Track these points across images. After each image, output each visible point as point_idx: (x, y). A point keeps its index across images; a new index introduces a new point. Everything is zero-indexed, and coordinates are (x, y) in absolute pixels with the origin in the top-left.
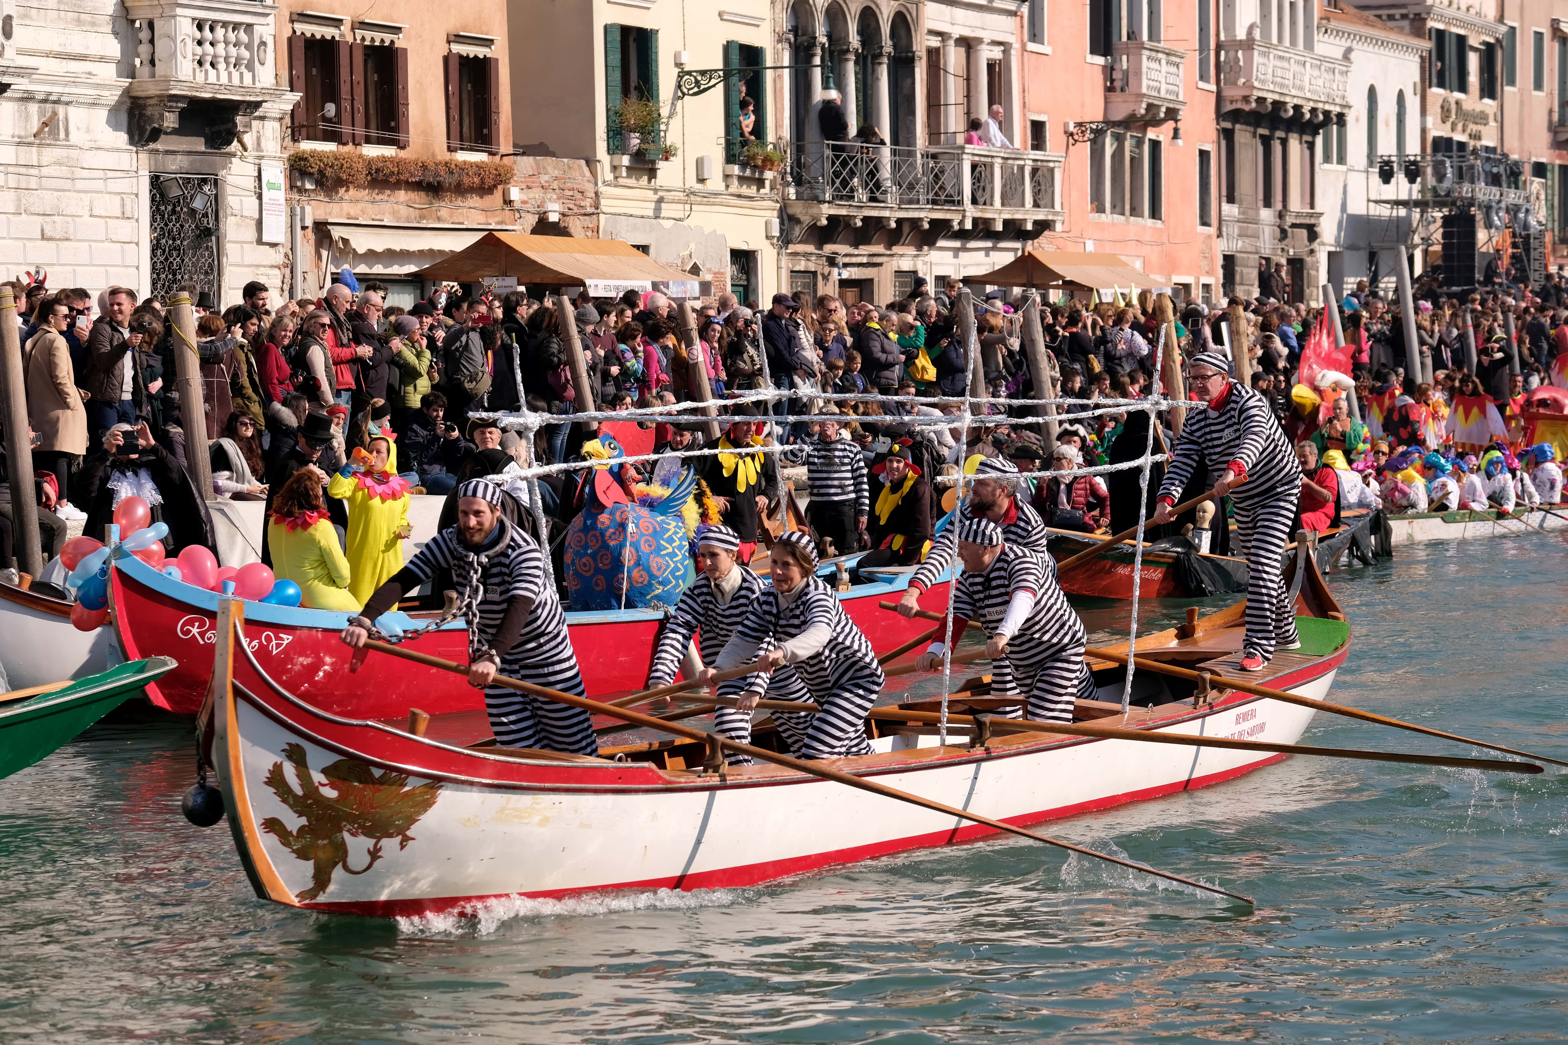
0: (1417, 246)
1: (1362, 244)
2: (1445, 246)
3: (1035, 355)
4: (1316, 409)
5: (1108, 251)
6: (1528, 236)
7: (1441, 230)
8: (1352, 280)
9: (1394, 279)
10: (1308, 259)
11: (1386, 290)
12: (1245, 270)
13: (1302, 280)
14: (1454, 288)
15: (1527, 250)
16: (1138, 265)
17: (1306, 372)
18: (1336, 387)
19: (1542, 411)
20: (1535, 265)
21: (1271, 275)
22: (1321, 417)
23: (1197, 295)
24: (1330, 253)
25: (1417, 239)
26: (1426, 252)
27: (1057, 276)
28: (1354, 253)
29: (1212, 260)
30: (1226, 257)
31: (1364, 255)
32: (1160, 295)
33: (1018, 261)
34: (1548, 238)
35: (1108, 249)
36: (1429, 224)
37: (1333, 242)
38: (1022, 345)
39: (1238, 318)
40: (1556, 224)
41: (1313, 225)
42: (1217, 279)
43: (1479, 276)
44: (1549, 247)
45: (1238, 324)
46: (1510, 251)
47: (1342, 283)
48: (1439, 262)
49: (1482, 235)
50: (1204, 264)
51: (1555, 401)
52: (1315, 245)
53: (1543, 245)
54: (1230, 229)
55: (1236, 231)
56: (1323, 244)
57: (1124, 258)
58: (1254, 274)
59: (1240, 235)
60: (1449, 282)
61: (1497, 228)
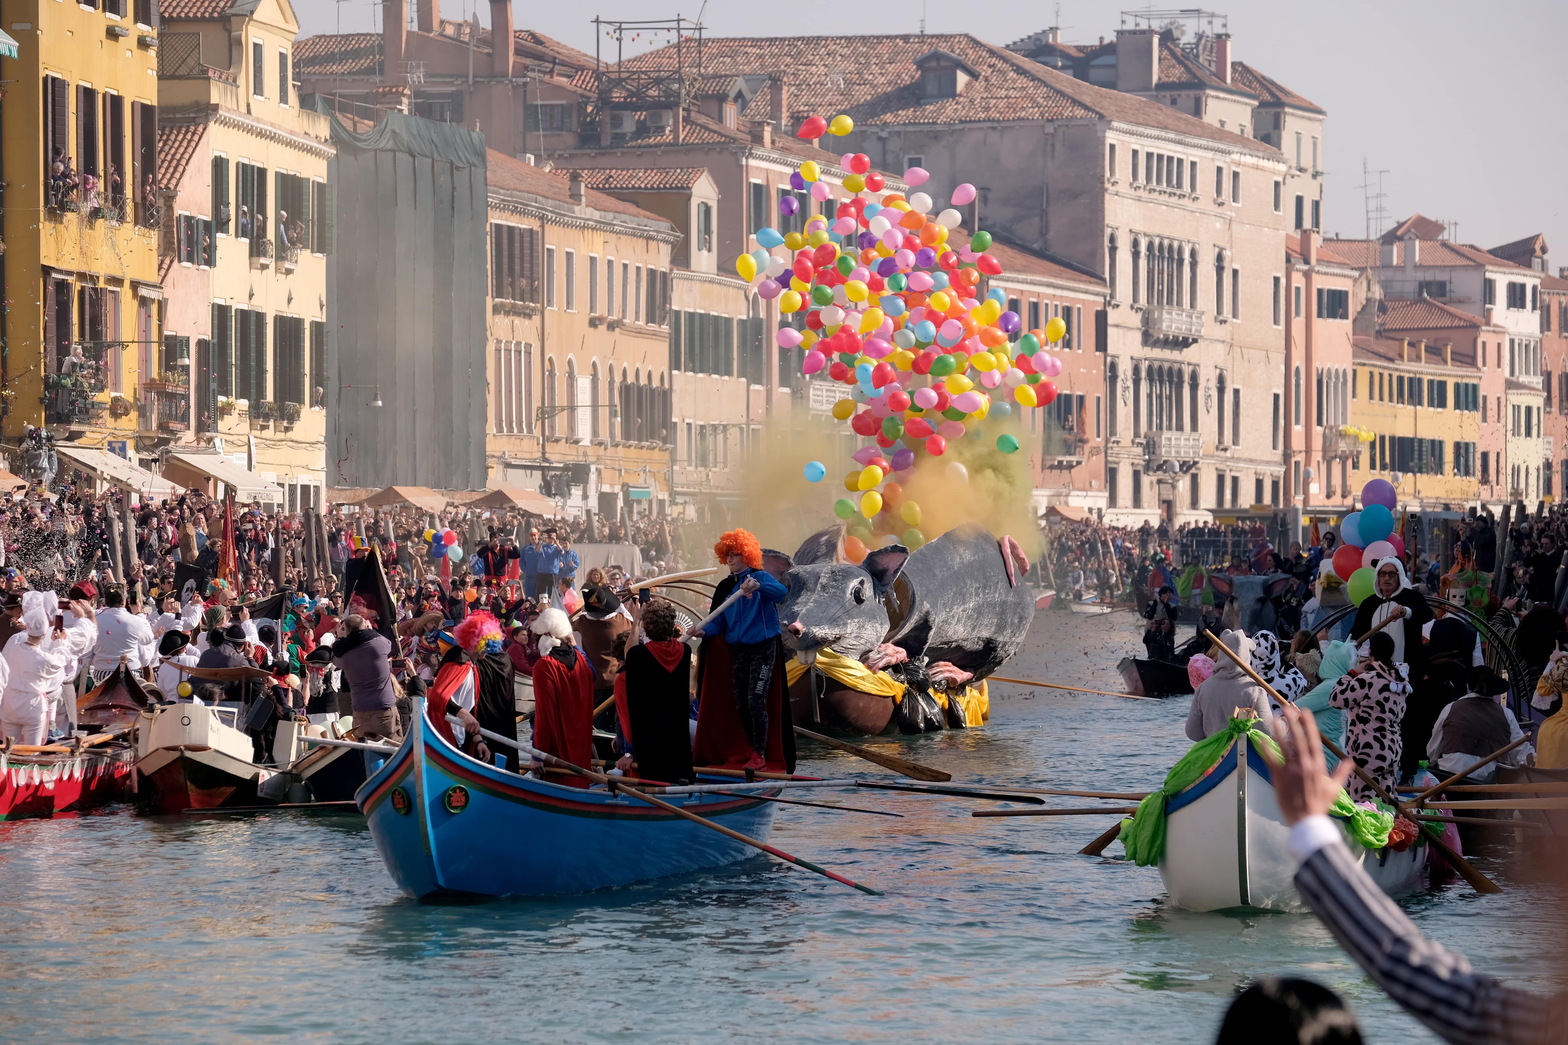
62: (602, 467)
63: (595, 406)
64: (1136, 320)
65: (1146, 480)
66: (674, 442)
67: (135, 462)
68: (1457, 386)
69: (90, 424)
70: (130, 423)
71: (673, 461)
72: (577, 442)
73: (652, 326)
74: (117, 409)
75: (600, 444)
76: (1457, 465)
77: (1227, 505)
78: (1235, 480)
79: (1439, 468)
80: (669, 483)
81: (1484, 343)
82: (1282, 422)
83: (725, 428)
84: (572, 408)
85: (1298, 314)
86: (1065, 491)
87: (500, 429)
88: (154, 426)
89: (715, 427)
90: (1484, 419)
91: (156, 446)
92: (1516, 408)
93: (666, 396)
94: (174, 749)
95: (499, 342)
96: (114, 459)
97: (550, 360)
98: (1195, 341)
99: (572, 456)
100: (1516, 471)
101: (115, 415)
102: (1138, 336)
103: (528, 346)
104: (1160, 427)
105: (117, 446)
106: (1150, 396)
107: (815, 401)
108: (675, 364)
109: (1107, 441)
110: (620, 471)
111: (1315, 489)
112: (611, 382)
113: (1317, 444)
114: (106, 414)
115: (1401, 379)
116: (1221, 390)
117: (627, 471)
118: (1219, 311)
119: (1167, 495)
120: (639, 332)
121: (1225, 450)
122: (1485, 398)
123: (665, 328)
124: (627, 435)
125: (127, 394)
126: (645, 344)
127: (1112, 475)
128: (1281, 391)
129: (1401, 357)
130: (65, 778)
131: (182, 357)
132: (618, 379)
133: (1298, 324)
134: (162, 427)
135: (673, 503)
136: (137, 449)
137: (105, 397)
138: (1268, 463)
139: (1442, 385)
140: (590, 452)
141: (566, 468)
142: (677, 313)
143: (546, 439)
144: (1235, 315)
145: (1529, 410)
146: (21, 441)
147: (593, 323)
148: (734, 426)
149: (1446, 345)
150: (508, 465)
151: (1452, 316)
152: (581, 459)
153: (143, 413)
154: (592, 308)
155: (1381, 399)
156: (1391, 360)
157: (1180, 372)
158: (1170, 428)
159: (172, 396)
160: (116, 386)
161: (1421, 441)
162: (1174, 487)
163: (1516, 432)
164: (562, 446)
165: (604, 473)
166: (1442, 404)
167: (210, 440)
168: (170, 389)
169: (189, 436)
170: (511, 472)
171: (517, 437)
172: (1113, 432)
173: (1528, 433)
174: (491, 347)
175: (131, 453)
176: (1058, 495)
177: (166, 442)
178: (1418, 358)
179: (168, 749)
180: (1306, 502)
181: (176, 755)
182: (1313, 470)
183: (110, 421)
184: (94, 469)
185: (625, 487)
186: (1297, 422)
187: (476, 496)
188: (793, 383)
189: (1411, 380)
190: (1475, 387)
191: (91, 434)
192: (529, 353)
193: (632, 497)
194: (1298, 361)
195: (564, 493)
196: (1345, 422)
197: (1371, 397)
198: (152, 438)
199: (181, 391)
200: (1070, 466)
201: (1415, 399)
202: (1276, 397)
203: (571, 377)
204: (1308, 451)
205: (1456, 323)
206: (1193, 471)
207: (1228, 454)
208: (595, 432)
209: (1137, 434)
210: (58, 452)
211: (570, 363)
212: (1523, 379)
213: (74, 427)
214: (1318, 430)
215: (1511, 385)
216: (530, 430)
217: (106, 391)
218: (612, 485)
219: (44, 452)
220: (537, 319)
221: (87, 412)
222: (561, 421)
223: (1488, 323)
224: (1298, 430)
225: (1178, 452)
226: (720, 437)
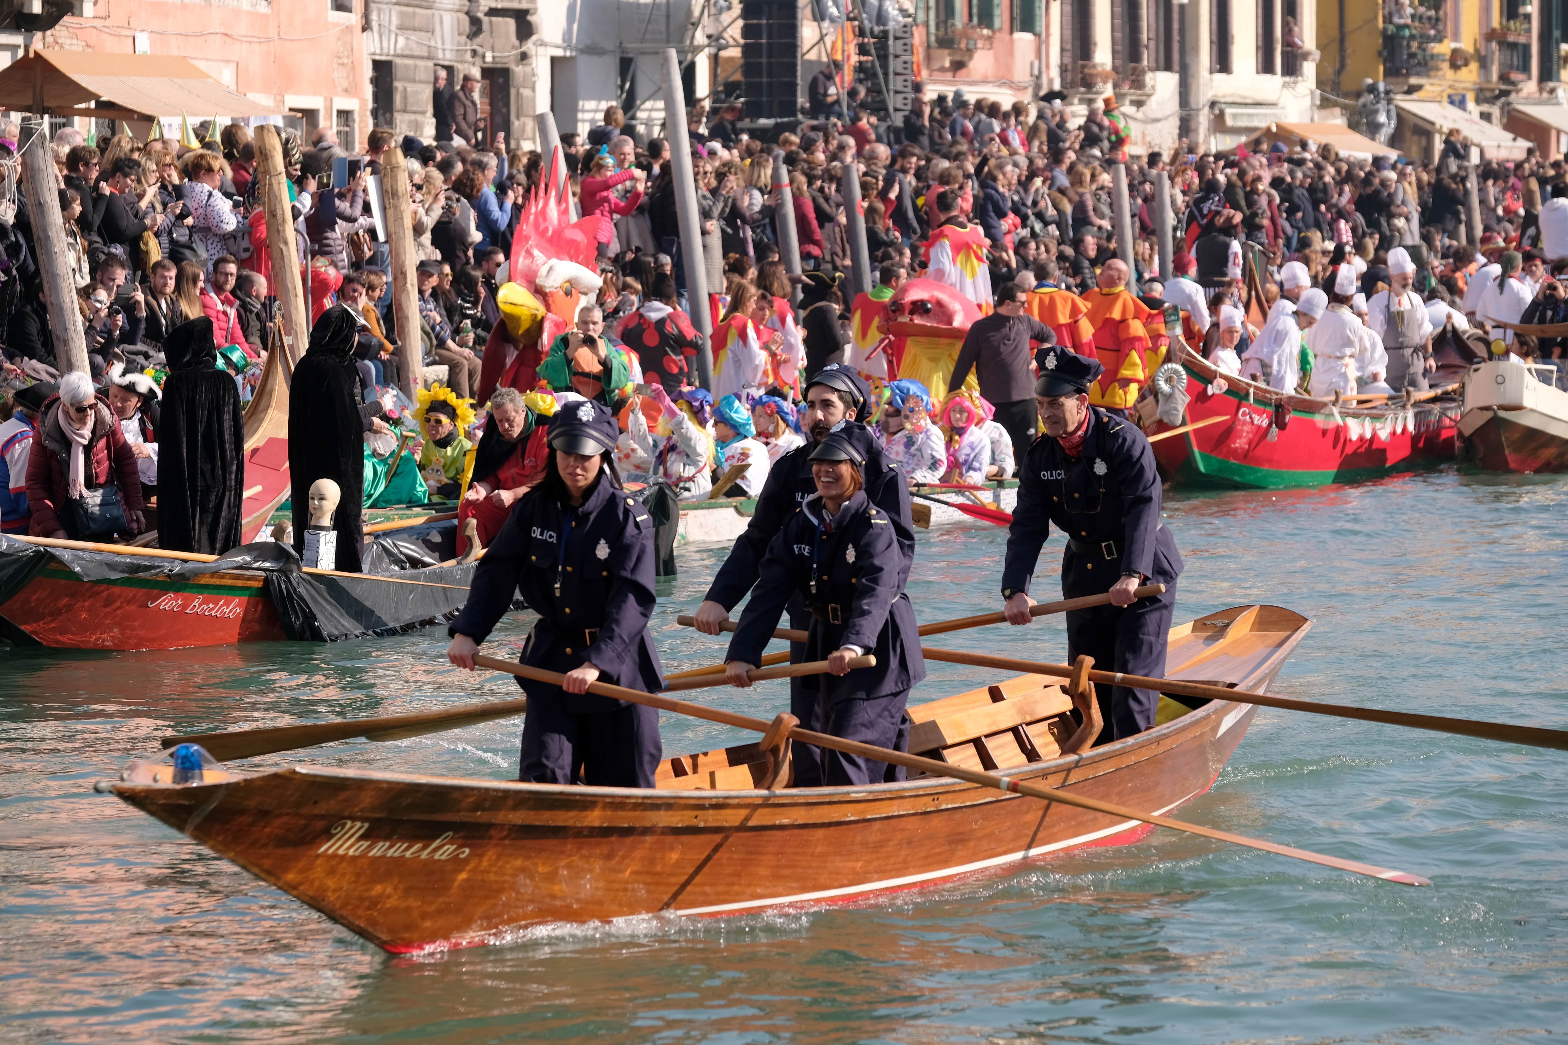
0: (700, 49)
1: (610, 45)
2: (747, 50)
3: (45, 231)
4: (538, 325)
5: (175, 52)
6: (885, 34)
7: (740, 23)
8: (590, 105)
9: (661, 104)
10: (518, 70)
11: (648, 124)
12: (410, 88)
13: (507, 104)
14: (763, 122)
15: (883, 57)
16: (227, 76)
17: (521, 262)
18: (571, 289)
19: (918, 320)
20: (896, 83)
21: (454, 96)
22: (545, 337)
23: (329, 128)
24: (554, 60)
25: (700, 38)
26: (715, 60)
27: (87, 95)
28: (596, 59)
29: (353, 67)
30: (377, 65)
31: (611, 64)
32: (261, 129)
33: (17, 66)
34: (918, 37)
35: (175, 49)
36: (720, 11)
37: (559, 40)
38: (20, 215)
39: (394, 168)
40: (932, 14)
41: (526, 12)
42: (363, 101)
43: (802, 100)
44: (919, 55)
45: (395, 179)
46: (855, 59)
47: (574, 110)
48: (738, 77)
49: (808, 32)
50: (340, 76)
51: (939, 304)
52: (529, 46)
53: (909, 49)
54: (385, 17)
55: (395, 21)
56: (542, 44)
57: (201, 65)
58: (427, 93)
59: (401, 28)
60: (754, 110)
61: (833, 20)
67: (1476, 115)
69: (1428, 76)
70: (1470, 75)
74: (1457, 60)
88: (1495, 77)
91: (1497, 97)
94: (1488, 408)
96: (1454, 112)
101: (1455, 66)
105: (1457, 99)
114: (1445, 66)
125: (1466, 44)
130: (1399, 431)
131: (1524, 4)
134: (1504, 78)
136: (1478, 101)
137: (1444, 48)
146: (1358, 95)
153: (1484, 63)
159: (1513, 46)
160: (1456, 37)
167: (1552, 91)
168: (1511, 38)
169: (1530, 87)
175: (1471, 105)
177: (1505, 93)
179: (1482, 409)
181: (1489, 415)
183: (1449, 74)
184: (1433, 124)
191: (1431, 86)
198: (1493, 90)
199: (1522, 40)
210: (1397, 107)
213: (1413, 81)
217: (1446, 41)
219: (1382, 106)
221: (1426, 64)
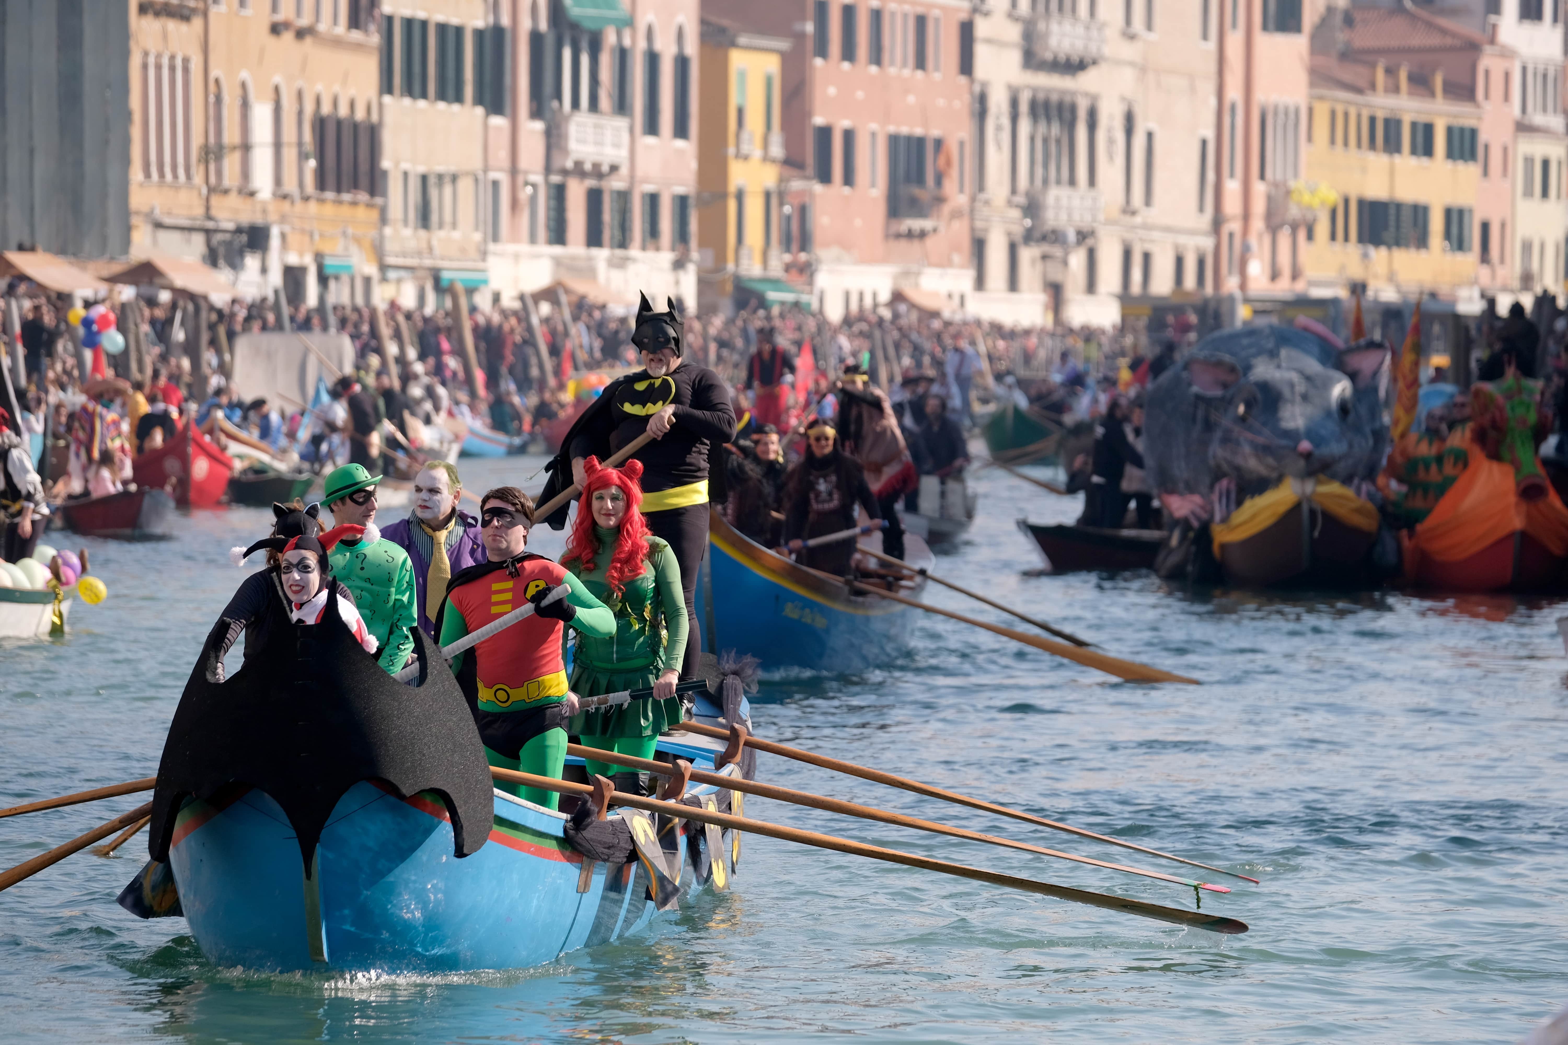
62: (287, 229)
63: (278, 145)
64: (1013, 32)
65: (1027, 255)
66: (384, 194)
68: (1450, 130)
71: (383, 220)
72: (252, 194)
73: (356, 35)
75: (285, 197)
76: (1447, 235)
77: (1136, 288)
78: (1147, 257)
79: (1422, 241)
80: (378, 253)
81: (1487, 73)
82: (1211, 176)
83: (454, 178)
84: (246, 147)
85: (1234, 25)
86: (914, 268)
87: (148, 175)
89: (440, 177)
90: (1486, 173)
92: (1529, 161)
93: (373, 132)
95: (146, 54)
97: (217, 81)
98: (1094, 62)
99: (247, 215)
100: (1527, 247)
102: (1015, 57)
103: (186, 61)
104: (1045, 182)
106: (1032, 139)
107: (579, 141)
108: (387, 87)
109: (973, 199)
110: (311, 235)
111: (1256, 269)
112: (300, 113)
113: (1259, 206)
115: (1373, 120)
116: (1129, 131)
117: (322, 236)
118: (1128, 20)
119: (1055, 274)
120: (337, 43)
121: (1134, 213)
122: (1486, 147)
123: (375, 39)
124: (321, 184)
126: (345, 60)
127: (979, 247)
128: (1209, 134)
129: (1373, 86)
132: (309, 108)
133: (1235, 42)
135: (384, 279)
138: (1192, 232)
139: (1429, 129)
140: (271, 208)
141: (239, 230)
142: (390, 19)
143: (211, 190)
144: (1149, 26)
145: (1546, 164)
147: (276, 29)
148: (467, 174)
149: (1433, 72)
150: (159, 225)
151: (1444, 32)
152: (259, 220)
154: (275, 8)
155: (1346, 144)
156: (1359, 91)
157: (1073, 109)
158: (1058, 182)
161: (1399, 206)
162: (1065, 263)
163: (1528, 192)
164: (233, 200)
165: (292, 239)
166: (1428, 151)
170: (162, 235)
171: (171, 186)
172: (981, 187)
173: (1545, 193)
174: (135, 62)
176: (906, 274)
178: (1396, 90)
180: (1243, 286)
182: (1253, 241)
185: (319, 258)
186: (1232, 175)
187: (116, 268)
188: (548, 115)
189: (1387, 121)
190: (1473, 133)
192: (186, 70)
193: (328, 271)
194: (1234, 93)
195: (235, 264)
196: (1296, 175)
197: (1333, 141)
200: (922, 235)
201: (1392, 145)
202: (1204, 143)
203: (245, 105)
204: (1246, 217)
205: (1449, 41)
206: (1090, 242)
207: (1138, 220)
208: (278, 180)
209: (1014, 191)
211: (244, 86)
212: (1538, 119)
214: (1259, 189)
215: (1523, 128)
216: (188, 176)
218: (301, 254)
220: (197, 23)
222: (231, 164)
223: (1492, 41)
224: (1232, 187)
225: (1070, 215)
226: (448, 190)
